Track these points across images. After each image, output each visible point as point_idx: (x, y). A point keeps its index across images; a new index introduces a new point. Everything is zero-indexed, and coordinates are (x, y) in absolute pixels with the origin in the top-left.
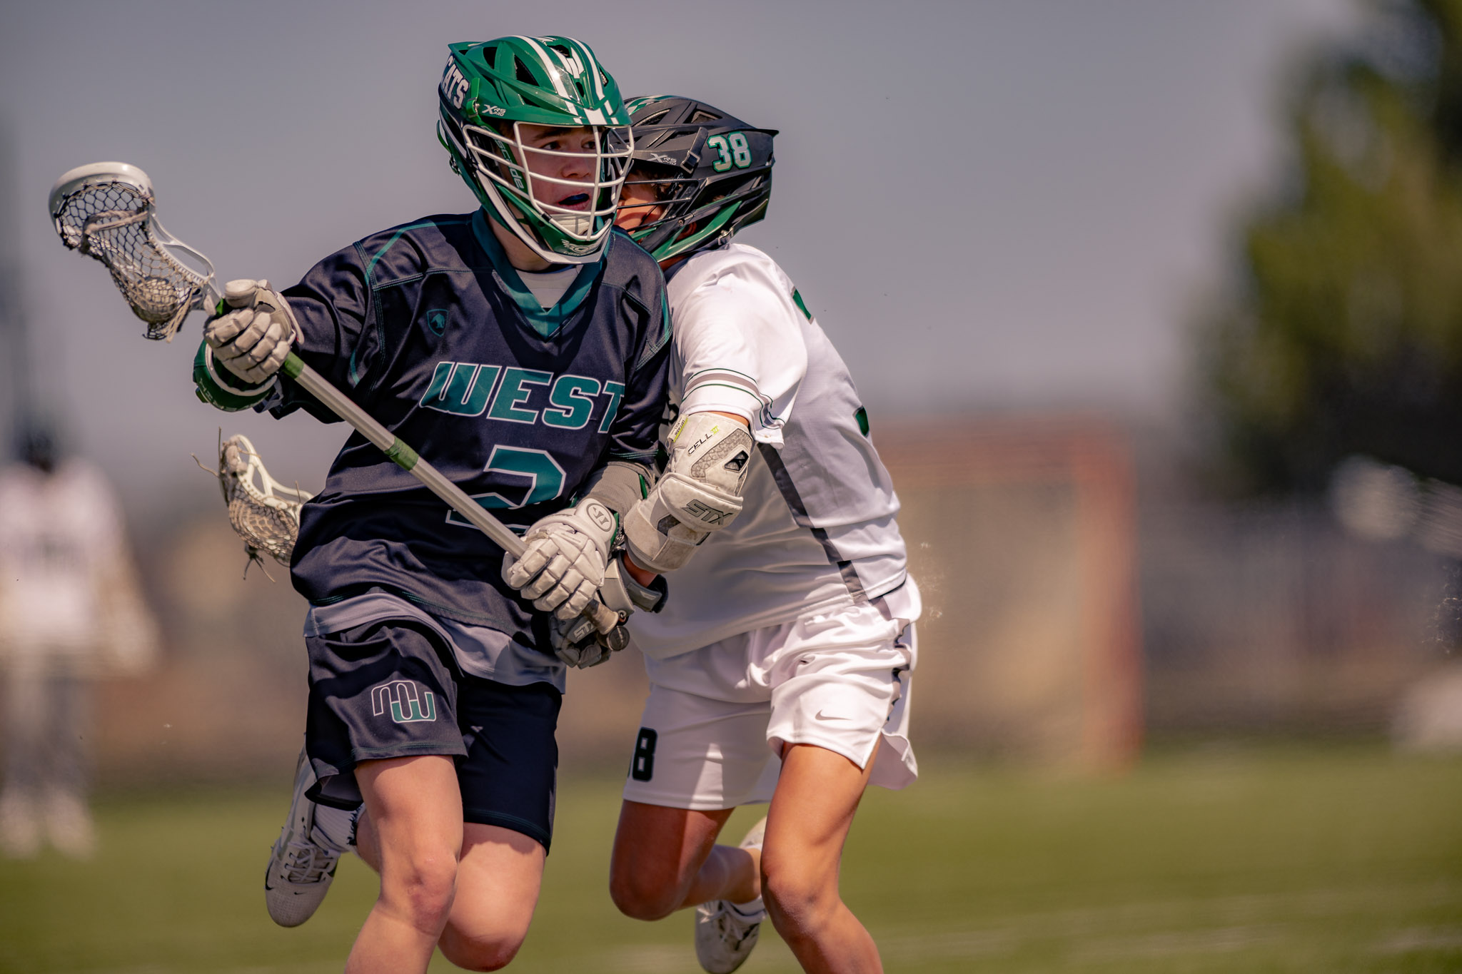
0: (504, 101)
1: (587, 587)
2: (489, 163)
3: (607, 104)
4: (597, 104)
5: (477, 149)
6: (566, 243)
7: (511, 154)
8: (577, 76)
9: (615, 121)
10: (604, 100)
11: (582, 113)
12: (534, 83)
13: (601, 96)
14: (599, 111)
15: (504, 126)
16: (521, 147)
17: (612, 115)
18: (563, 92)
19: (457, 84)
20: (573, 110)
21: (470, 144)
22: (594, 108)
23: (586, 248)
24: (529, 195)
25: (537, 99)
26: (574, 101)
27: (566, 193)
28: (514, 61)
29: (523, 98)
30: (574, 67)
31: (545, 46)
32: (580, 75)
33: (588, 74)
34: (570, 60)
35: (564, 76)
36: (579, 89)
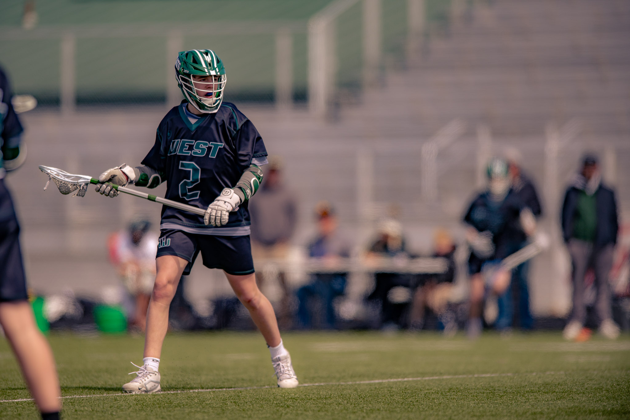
0: (188, 68)
2: (186, 86)
3: (217, 69)
4: (214, 69)
5: (183, 82)
6: (206, 107)
7: (190, 83)
8: (209, 61)
10: (216, 68)
11: (209, 72)
12: (197, 63)
13: (215, 66)
14: (214, 71)
15: (188, 75)
16: (193, 81)
17: (218, 72)
18: (204, 66)
19: (178, 64)
20: (206, 70)
21: (181, 80)
22: (213, 70)
23: (212, 109)
24: (196, 94)
25: (197, 68)
26: (207, 68)
27: (205, 94)
28: (192, 58)
29: (194, 68)
30: (208, 59)
31: (201, 53)
32: (210, 61)
33: (212, 60)
34: (208, 57)
35: (205, 62)
36: (209, 65)
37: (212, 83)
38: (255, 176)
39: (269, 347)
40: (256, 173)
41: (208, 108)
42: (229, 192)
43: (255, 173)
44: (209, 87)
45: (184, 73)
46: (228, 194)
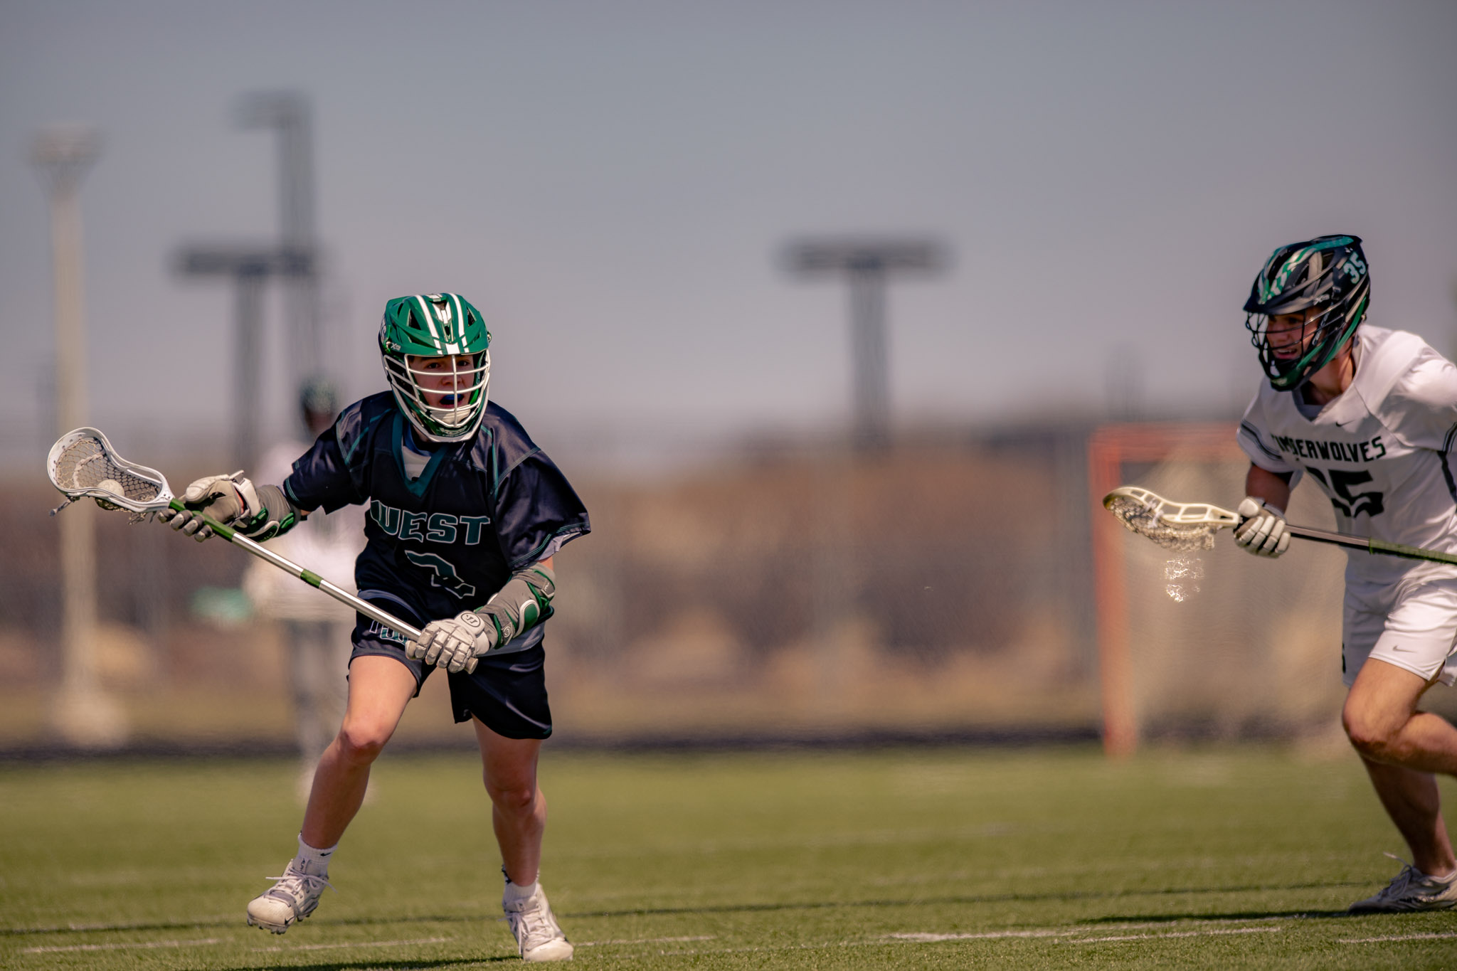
0: (400, 340)
1: (463, 647)
2: (398, 380)
3: (464, 340)
4: (458, 340)
5: (392, 372)
6: (442, 430)
8: (446, 321)
9: (467, 350)
10: (463, 337)
11: (444, 349)
12: (419, 327)
13: (461, 332)
14: (456, 345)
15: (400, 356)
16: (408, 370)
17: (466, 347)
18: (434, 333)
19: (383, 328)
20: (438, 344)
21: (388, 368)
22: (453, 343)
23: (457, 432)
24: (417, 400)
25: (419, 340)
26: (442, 339)
27: (440, 398)
28: (409, 313)
29: (411, 338)
30: (445, 316)
31: (430, 302)
32: (449, 321)
33: (455, 320)
34: (443, 312)
35: (437, 323)
36: (446, 331)
37: (452, 374)
38: (533, 596)
39: (509, 882)
40: (538, 590)
41: (447, 431)
42: (475, 621)
43: (536, 589)
44: (447, 383)
45: (392, 350)
46: (473, 624)
